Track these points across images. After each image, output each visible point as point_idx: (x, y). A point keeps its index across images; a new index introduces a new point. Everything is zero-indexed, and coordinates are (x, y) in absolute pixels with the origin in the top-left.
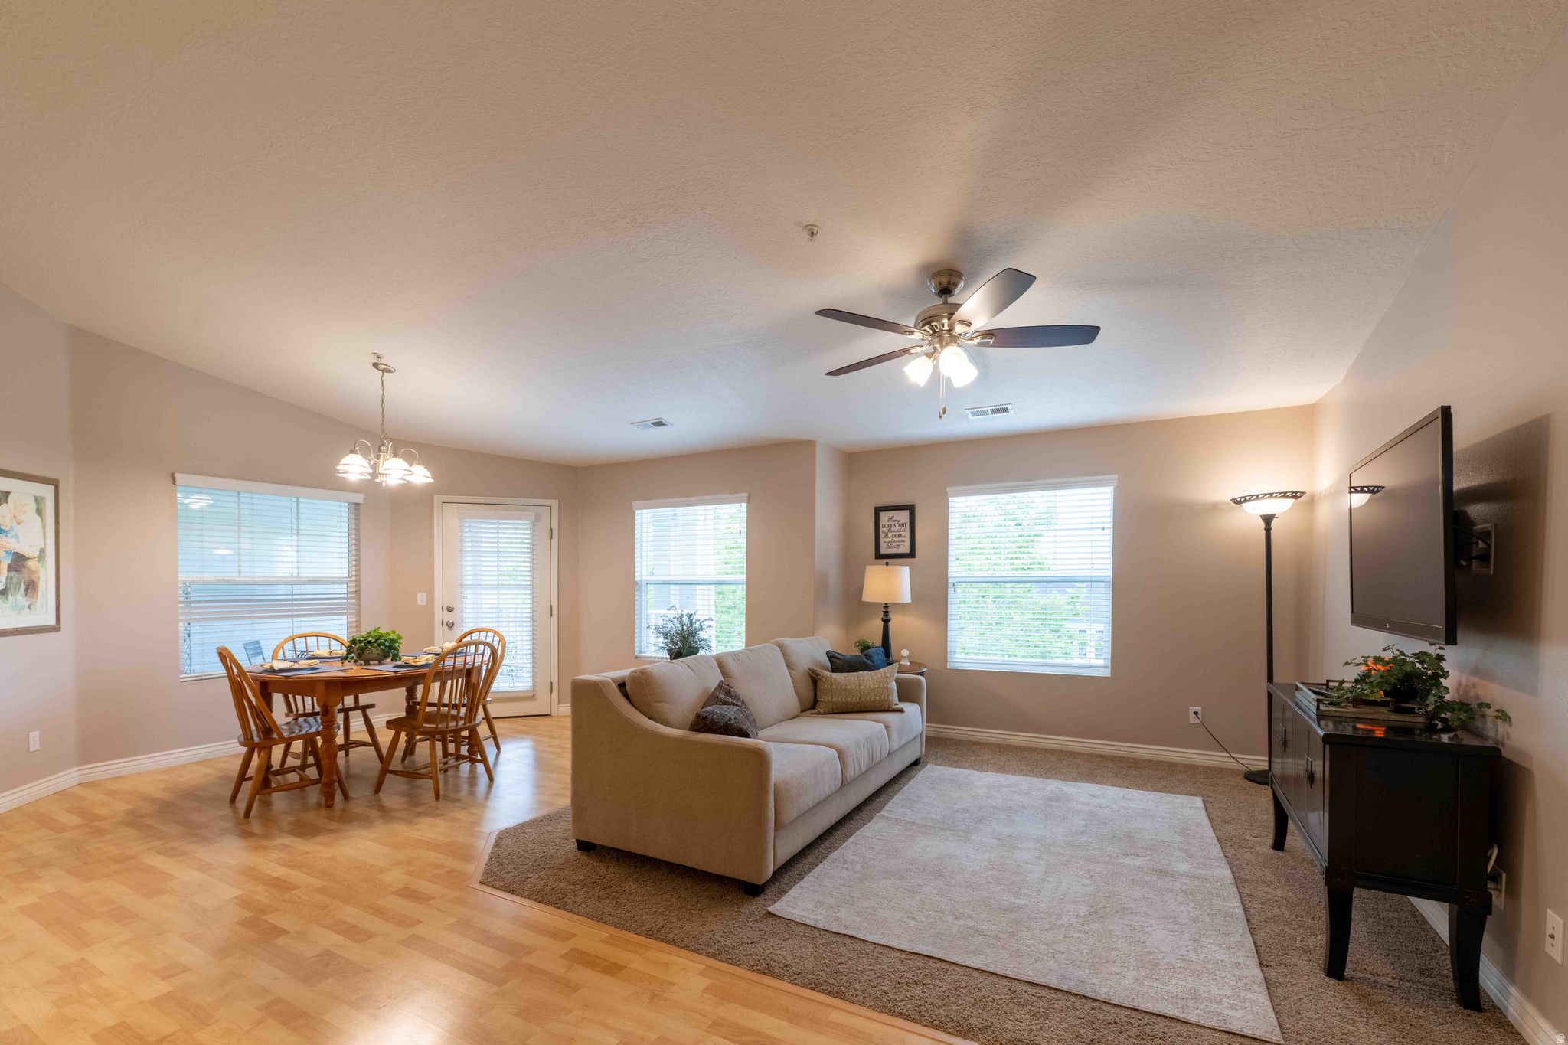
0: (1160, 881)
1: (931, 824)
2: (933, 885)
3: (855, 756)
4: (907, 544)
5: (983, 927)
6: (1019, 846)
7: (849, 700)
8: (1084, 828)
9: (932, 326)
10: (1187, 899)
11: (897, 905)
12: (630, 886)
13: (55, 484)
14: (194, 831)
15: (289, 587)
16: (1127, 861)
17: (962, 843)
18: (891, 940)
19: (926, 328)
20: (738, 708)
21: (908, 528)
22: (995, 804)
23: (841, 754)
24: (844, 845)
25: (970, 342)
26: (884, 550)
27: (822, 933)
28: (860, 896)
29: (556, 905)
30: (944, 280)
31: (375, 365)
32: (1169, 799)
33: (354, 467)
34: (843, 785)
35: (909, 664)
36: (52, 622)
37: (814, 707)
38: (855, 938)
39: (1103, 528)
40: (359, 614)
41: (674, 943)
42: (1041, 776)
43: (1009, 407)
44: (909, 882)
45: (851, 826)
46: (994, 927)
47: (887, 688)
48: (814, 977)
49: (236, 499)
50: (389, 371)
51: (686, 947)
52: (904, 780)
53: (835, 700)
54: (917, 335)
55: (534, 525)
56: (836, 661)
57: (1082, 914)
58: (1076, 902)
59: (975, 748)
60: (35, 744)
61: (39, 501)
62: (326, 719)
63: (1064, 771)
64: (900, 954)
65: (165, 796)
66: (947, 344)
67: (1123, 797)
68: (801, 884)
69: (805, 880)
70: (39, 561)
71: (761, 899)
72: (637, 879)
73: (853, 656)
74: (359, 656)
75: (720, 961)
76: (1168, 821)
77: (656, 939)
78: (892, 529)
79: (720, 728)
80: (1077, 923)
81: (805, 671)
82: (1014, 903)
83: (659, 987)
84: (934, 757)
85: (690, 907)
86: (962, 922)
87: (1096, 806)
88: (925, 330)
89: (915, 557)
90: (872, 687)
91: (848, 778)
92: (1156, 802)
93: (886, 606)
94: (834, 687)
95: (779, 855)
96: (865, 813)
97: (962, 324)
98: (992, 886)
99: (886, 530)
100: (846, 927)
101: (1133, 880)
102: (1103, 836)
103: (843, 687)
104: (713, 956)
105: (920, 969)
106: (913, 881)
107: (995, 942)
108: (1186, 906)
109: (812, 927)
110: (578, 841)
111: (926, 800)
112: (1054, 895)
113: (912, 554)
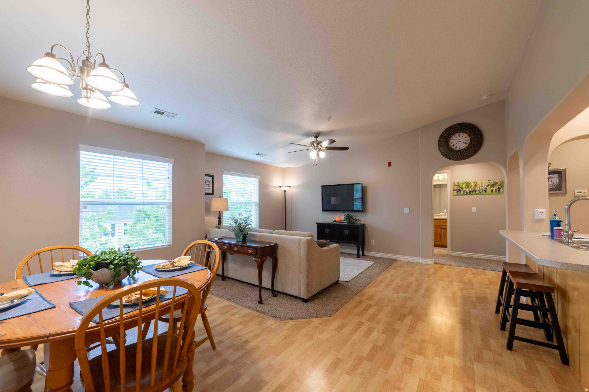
4: (211, 189)
21: (211, 184)
78: (206, 183)
93: (220, 213)
113: (212, 193)
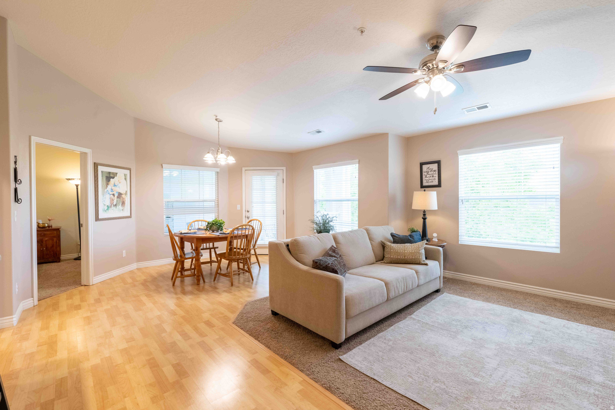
0: (579, 385)
1: (436, 325)
2: (428, 360)
3: (395, 286)
4: (437, 180)
5: (450, 391)
6: (486, 346)
7: (399, 257)
8: (531, 341)
9: (427, 66)
10: (597, 401)
11: (405, 368)
12: (286, 334)
13: (130, 169)
14: (158, 290)
15: (203, 203)
16: (557, 367)
17: (451, 338)
18: (395, 387)
19: (424, 68)
20: (335, 258)
21: (437, 173)
22: (477, 319)
23: (386, 284)
24: (388, 330)
25: (450, 72)
26: (425, 184)
27: (361, 374)
28: (387, 358)
29: (255, 338)
30: (434, 42)
31: (216, 120)
32: (598, 331)
33: (209, 158)
34: (387, 300)
35: (437, 240)
36: (129, 215)
37: (383, 260)
38: (376, 381)
39: (554, 168)
40: (218, 213)
41: (293, 364)
42: (510, 306)
43: (488, 105)
44: (415, 356)
45: (394, 320)
46: (456, 392)
47: (419, 253)
48: (349, 397)
49: (198, 173)
50: (221, 121)
51: (298, 368)
52: (429, 299)
53: (392, 257)
54: (419, 73)
55: (277, 178)
56: (396, 238)
57: (516, 396)
58: (514, 387)
59: (474, 286)
60: (124, 255)
61: (125, 175)
62: (197, 252)
63: (526, 305)
64: (397, 395)
65: (155, 275)
66: (436, 74)
67: (564, 326)
68: (360, 347)
69: (362, 345)
70: (125, 195)
71: (338, 351)
72: (289, 331)
73: (403, 236)
74: (210, 229)
75: (310, 378)
76: (593, 345)
77: (287, 361)
78: (429, 173)
79: (323, 268)
80: (511, 400)
81: (379, 242)
82: (473, 380)
83: (280, 385)
84: (449, 289)
85: (306, 349)
86: (438, 385)
87: (543, 329)
88: (424, 70)
89: (441, 187)
90: (411, 252)
91: (391, 296)
92: (587, 332)
93: (424, 212)
94: (392, 250)
95: (348, 331)
96: (403, 314)
97: (443, 62)
98: (462, 367)
99: (426, 174)
100: (374, 374)
101: (558, 380)
102: (543, 348)
103: (396, 251)
104: (308, 375)
105: (405, 406)
106: (417, 356)
107: (454, 401)
108: (596, 406)
109: (357, 370)
110: (272, 311)
111: (438, 312)
112: (500, 380)
113: (439, 185)
